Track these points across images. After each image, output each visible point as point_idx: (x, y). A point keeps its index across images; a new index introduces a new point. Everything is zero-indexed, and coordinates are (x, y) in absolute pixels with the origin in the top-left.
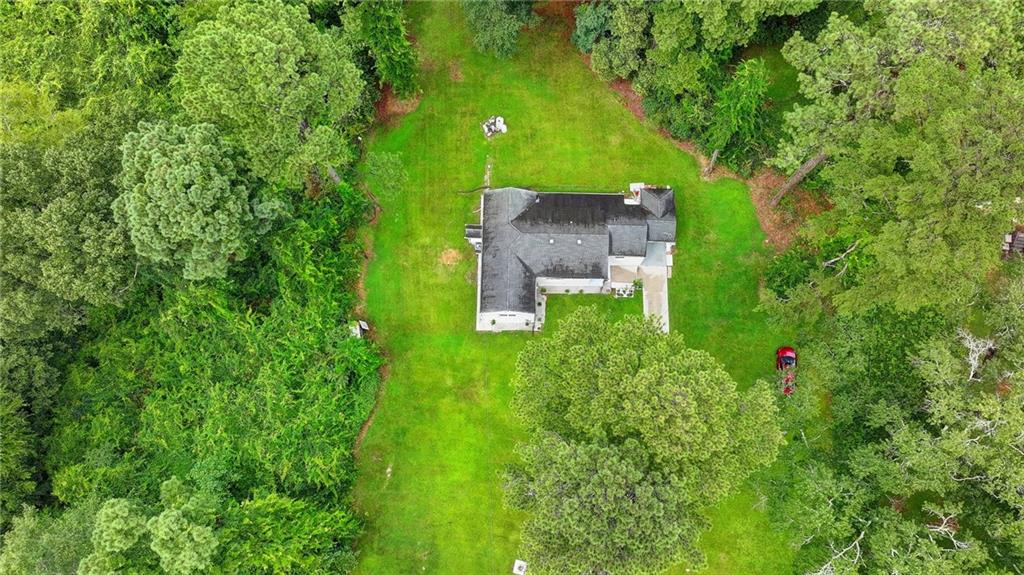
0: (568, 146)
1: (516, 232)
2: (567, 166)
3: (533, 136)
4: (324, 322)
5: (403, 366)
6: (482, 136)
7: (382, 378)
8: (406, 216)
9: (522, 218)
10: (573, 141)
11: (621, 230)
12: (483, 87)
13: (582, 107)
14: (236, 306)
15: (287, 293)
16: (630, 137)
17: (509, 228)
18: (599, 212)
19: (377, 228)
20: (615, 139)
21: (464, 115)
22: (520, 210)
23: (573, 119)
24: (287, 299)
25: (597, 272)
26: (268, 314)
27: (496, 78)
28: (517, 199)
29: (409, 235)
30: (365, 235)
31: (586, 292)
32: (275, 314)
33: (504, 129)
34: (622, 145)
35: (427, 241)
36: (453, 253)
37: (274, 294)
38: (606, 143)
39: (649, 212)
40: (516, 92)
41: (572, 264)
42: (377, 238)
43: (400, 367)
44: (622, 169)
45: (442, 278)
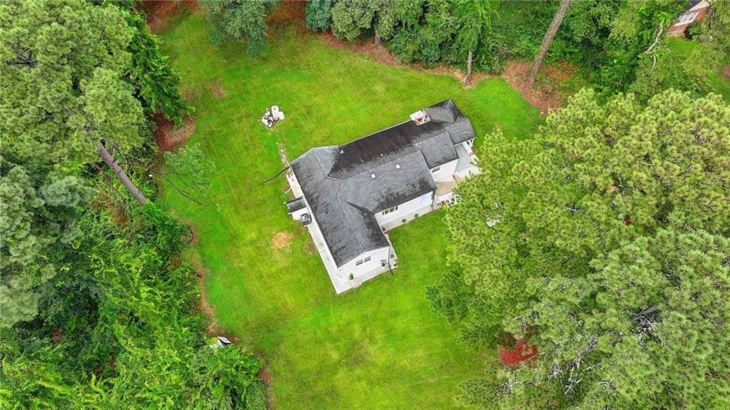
0: (343, 108)
1: (337, 182)
2: (351, 123)
3: (309, 112)
4: (181, 354)
5: (282, 362)
6: (264, 129)
7: (265, 385)
8: (223, 221)
9: (336, 169)
10: (346, 102)
11: (425, 144)
12: (248, 93)
13: (339, 74)
14: (74, 379)
15: (129, 343)
16: (389, 81)
17: (329, 182)
18: (401, 139)
19: (200, 245)
20: (379, 88)
21: (240, 119)
22: (331, 164)
23: (336, 86)
24: (132, 349)
25: (425, 187)
26: (115, 374)
27: (256, 82)
28: (323, 156)
29: (234, 238)
30: (190, 256)
31: (420, 215)
32: (123, 371)
33: (281, 115)
34: (388, 90)
35: (253, 235)
36: (283, 236)
37: (116, 351)
38: (374, 93)
39: (443, 122)
40: (279, 86)
41: (401, 189)
42: (203, 255)
43: (278, 365)
44: (398, 108)
45: (282, 262)
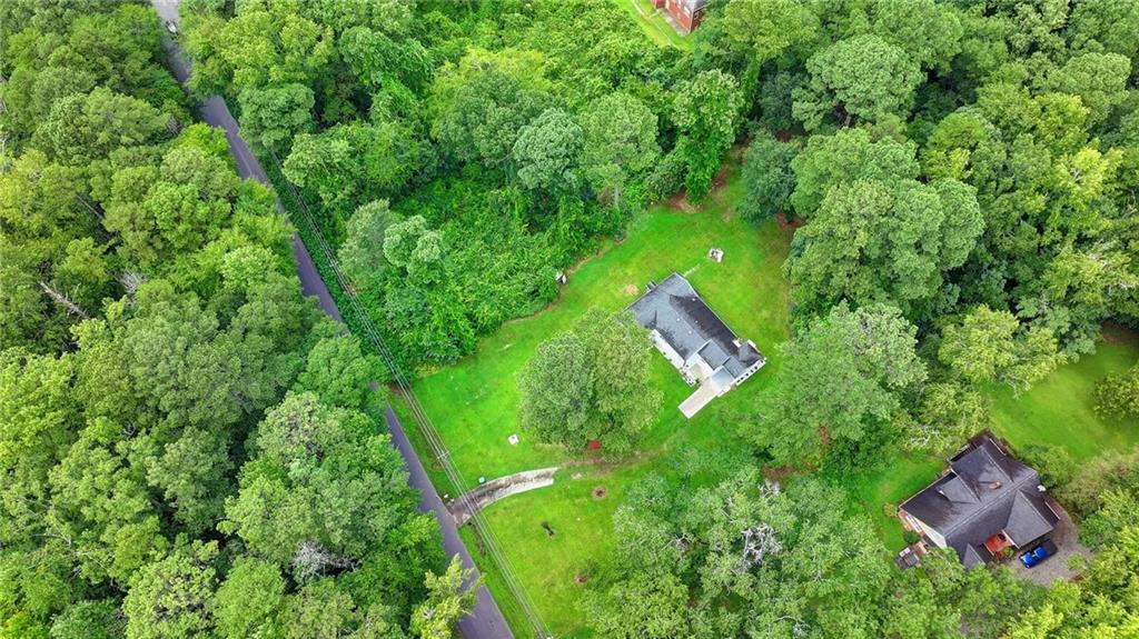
0: (740, 295)
1: (667, 301)
2: (729, 303)
3: (729, 275)
4: (549, 260)
5: (561, 313)
6: (706, 253)
7: (546, 307)
8: (633, 255)
9: (677, 298)
10: (745, 295)
11: (715, 347)
12: (732, 233)
13: (767, 285)
14: (524, 216)
15: (548, 233)
16: (774, 319)
17: (666, 298)
18: (715, 331)
19: (616, 247)
20: (765, 313)
21: (708, 237)
22: (680, 295)
23: (756, 286)
24: (545, 237)
25: (684, 354)
26: (532, 235)
27: (743, 235)
28: (683, 287)
29: (625, 263)
30: (607, 245)
31: (672, 362)
32: (535, 237)
33: (719, 260)
34: (766, 319)
35: (630, 272)
36: (636, 289)
37: (544, 230)
38: (760, 311)
39: (737, 354)
40: (744, 250)
41: (677, 340)
42: (611, 251)
43: (559, 311)
44: (752, 329)
45: (618, 295)
